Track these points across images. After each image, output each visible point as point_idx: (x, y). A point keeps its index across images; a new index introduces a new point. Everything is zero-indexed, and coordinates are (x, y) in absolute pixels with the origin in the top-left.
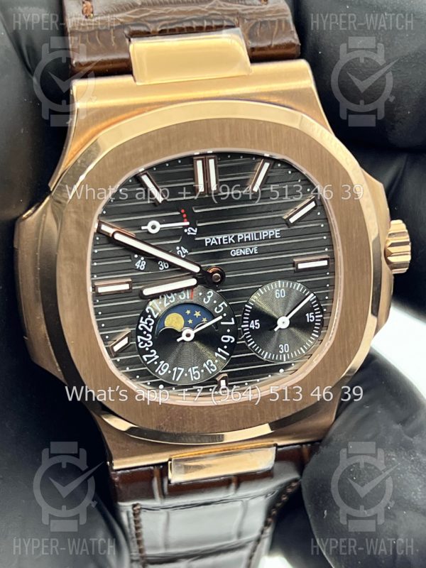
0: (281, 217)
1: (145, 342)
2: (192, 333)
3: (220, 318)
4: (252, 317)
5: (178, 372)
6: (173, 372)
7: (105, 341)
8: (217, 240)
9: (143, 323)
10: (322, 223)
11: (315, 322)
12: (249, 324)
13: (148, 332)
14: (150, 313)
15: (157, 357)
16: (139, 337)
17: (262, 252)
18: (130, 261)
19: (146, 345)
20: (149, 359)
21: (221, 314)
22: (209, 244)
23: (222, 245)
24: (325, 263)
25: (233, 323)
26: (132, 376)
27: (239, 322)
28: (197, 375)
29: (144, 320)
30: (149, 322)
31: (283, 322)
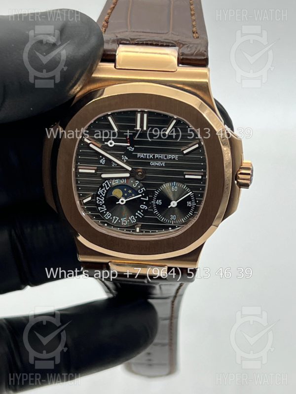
0: (180, 149)
1: (100, 201)
2: (125, 201)
3: (141, 195)
4: (158, 198)
5: (116, 219)
6: (113, 218)
7: (79, 197)
8: (144, 156)
9: (100, 191)
10: (201, 156)
11: (191, 207)
12: (156, 201)
13: (102, 196)
14: (105, 187)
15: (106, 209)
16: (97, 198)
17: (167, 166)
18: (97, 158)
19: (101, 202)
20: (101, 210)
21: (142, 194)
22: (139, 157)
23: (146, 159)
24: (200, 177)
25: (147, 199)
26: (92, 216)
27: (151, 199)
28: (125, 222)
29: (101, 190)
30: (104, 191)
31: (174, 204)
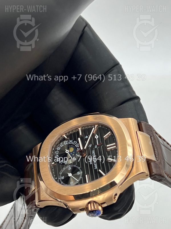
9: (71, 141)
13: (68, 143)
14: (74, 142)
15: (62, 146)
19: (65, 143)
23: (92, 154)
